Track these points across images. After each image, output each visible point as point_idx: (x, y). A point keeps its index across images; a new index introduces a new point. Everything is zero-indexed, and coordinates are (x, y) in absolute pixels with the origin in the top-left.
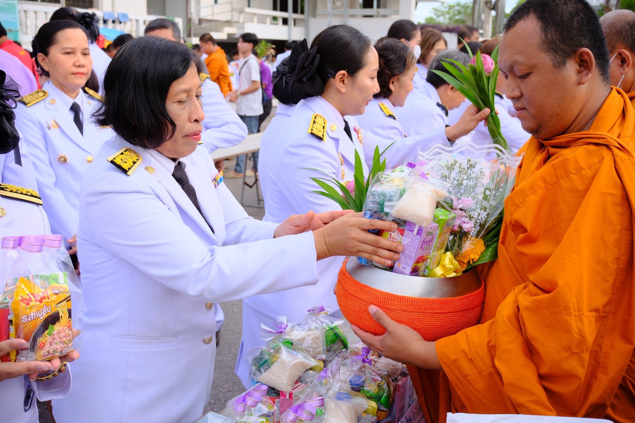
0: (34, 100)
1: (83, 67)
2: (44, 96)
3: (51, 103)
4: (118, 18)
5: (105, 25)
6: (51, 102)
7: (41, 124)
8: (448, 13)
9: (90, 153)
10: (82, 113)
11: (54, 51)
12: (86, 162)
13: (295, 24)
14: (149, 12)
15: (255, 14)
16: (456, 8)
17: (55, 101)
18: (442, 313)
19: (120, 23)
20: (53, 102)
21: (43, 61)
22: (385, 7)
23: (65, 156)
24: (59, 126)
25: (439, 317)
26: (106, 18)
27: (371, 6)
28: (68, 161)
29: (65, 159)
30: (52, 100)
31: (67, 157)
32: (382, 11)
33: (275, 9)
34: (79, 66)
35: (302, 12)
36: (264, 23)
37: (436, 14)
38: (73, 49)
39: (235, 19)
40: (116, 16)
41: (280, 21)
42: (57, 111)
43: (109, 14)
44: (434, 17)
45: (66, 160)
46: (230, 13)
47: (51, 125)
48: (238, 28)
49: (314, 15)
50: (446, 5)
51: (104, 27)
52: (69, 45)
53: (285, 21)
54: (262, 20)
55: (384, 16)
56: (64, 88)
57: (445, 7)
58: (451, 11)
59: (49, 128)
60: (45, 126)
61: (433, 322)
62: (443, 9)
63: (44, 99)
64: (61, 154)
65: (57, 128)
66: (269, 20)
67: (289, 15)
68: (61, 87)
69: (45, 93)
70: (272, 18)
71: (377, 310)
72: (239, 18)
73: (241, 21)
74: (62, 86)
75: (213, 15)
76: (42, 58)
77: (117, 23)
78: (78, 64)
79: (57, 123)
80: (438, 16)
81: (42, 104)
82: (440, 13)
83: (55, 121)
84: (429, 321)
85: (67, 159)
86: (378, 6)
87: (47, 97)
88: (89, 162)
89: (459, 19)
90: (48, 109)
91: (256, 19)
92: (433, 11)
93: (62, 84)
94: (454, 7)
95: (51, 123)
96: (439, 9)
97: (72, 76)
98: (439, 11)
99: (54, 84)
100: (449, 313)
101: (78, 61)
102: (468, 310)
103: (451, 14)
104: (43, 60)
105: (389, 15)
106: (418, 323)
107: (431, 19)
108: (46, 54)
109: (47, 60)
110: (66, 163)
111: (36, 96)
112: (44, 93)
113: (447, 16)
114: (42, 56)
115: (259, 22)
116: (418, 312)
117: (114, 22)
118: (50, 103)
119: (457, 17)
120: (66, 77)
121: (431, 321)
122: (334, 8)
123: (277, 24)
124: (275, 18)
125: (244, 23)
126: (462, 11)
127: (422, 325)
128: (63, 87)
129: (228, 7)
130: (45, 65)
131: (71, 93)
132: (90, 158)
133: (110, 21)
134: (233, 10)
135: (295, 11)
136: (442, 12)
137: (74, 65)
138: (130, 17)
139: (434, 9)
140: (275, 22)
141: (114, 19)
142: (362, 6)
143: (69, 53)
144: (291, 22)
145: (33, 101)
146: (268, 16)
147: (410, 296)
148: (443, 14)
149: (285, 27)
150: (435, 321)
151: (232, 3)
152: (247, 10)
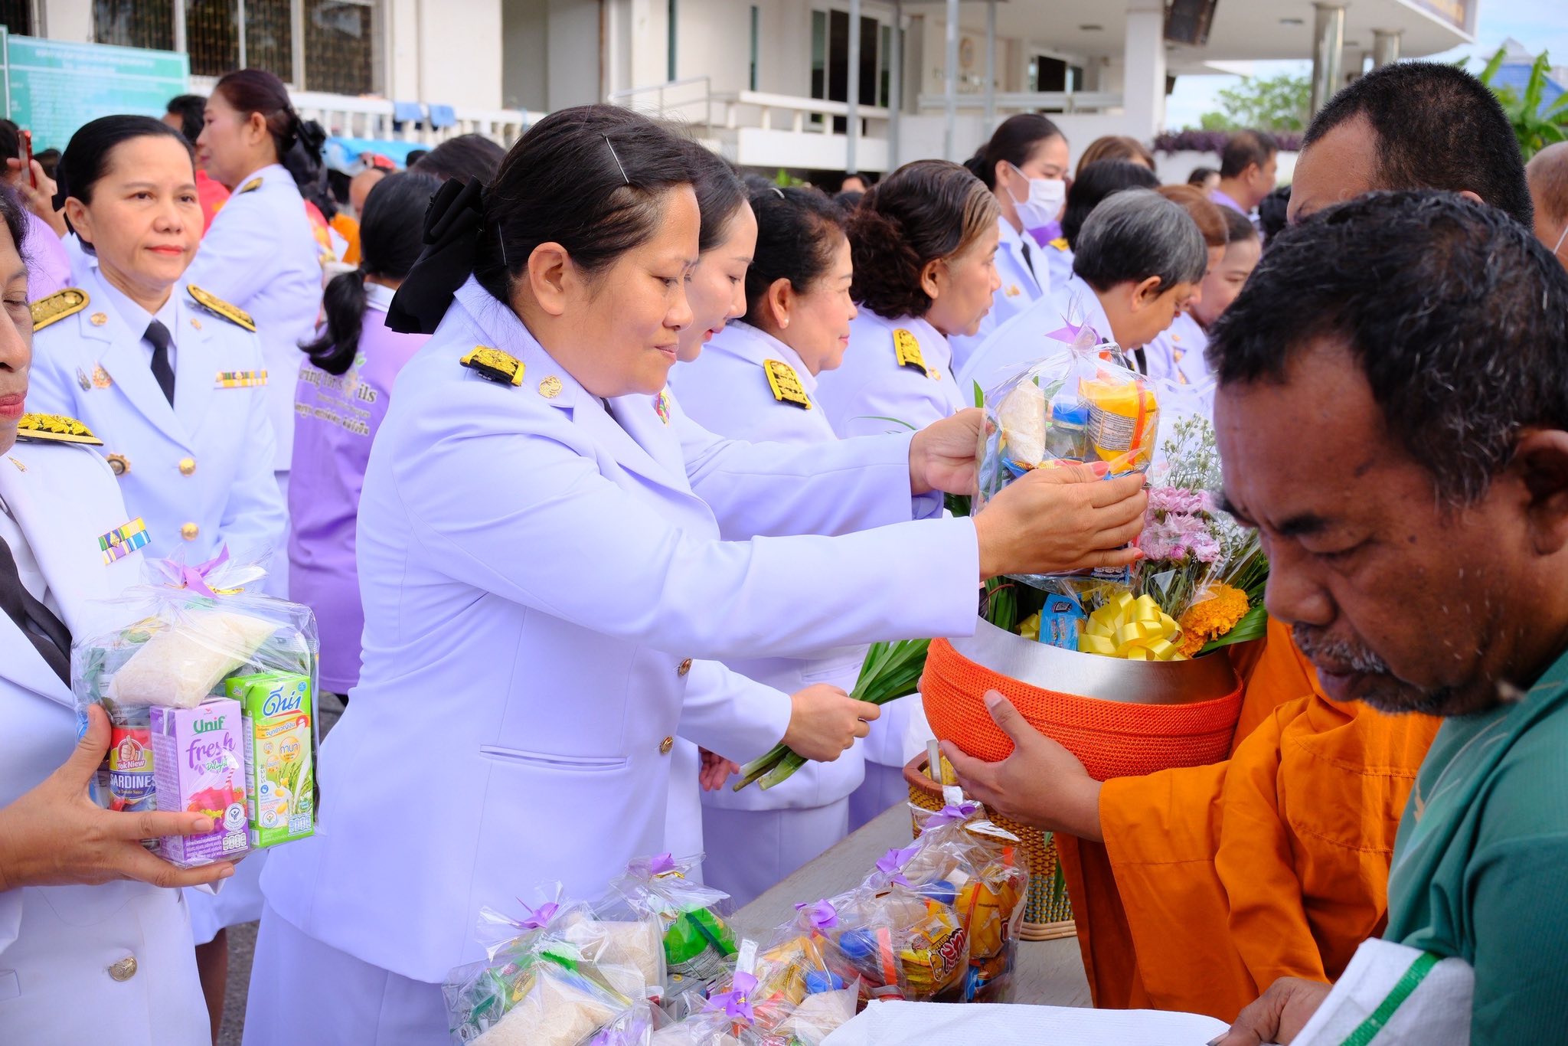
0: (52, 315)
1: (178, 231)
2: (77, 304)
3: (95, 323)
4: (429, 118)
5: (397, 134)
6: (95, 319)
7: (63, 375)
8: (1258, 102)
9: (188, 451)
10: (175, 348)
11: (106, 192)
12: (177, 472)
13: (864, 132)
14: (507, 105)
15: (765, 107)
16: (1278, 91)
17: (104, 316)
18: (1141, 736)
19: (435, 129)
20: (100, 321)
21: (79, 218)
22: (1094, 88)
23: (122, 457)
24: (111, 381)
25: (1133, 744)
26: (400, 118)
27: (1059, 87)
28: (129, 469)
29: (122, 464)
30: (98, 315)
31: (128, 459)
32: (1083, 99)
33: (817, 94)
34: (167, 230)
35: (885, 102)
36: (789, 128)
37: (1228, 107)
38: (153, 186)
39: (716, 119)
40: (425, 112)
41: (828, 124)
42: (110, 343)
43: (409, 108)
44: (1224, 112)
45: (124, 468)
46: (704, 105)
47: (90, 379)
48: (724, 143)
49: (914, 110)
50: (1253, 83)
51: (396, 139)
52: (144, 177)
53: (840, 125)
54: (783, 121)
55: (1092, 111)
56: (131, 286)
57: (1251, 89)
58: (1267, 98)
59: (85, 386)
60: (75, 380)
61: (1120, 752)
62: (1245, 94)
63: (78, 312)
64: (112, 453)
65: (107, 386)
66: (799, 123)
67: (851, 108)
68: (123, 283)
69: (82, 297)
70: (808, 118)
71: (1003, 701)
72: (726, 118)
73: (731, 124)
74: (125, 281)
75: (662, 108)
76: (77, 209)
77: (428, 130)
78: (164, 224)
79: (106, 374)
80: (1234, 111)
81: (71, 325)
82: (1238, 103)
83: (103, 370)
84: (1109, 751)
85: (127, 466)
86: (1077, 87)
87: (84, 308)
88: (187, 472)
89: (1286, 118)
90: (85, 337)
91: (767, 119)
92: (1221, 99)
93: (124, 276)
94: (1273, 86)
95: (91, 373)
96: (1235, 92)
97: (147, 256)
98: (1235, 98)
99: (104, 274)
100: (1154, 736)
101: (163, 218)
102: (1199, 735)
103: (1267, 105)
104: (80, 213)
105: (1105, 108)
106: (1087, 752)
107: (1217, 117)
108: (86, 199)
109: (87, 215)
110: (124, 475)
111: (57, 306)
112: (78, 297)
113: (1257, 111)
114: (76, 205)
115: (774, 126)
116: (1089, 729)
117: (419, 126)
118: (91, 323)
119: (1280, 114)
120: (131, 258)
121: (1115, 752)
122: (960, 92)
123: (820, 132)
124: (816, 118)
125: (737, 128)
126: (1293, 96)
127: (1095, 758)
128: (128, 283)
129: (699, 90)
130: (83, 226)
131: (149, 299)
132: (187, 463)
133: (411, 125)
134: (710, 97)
135: (866, 98)
136: (1243, 100)
137: (155, 229)
138: (459, 114)
139: (1222, 92)
140: (816, 126)
141: (419, 119)
142: (1036, 87)
143: (141, 196)
144: (855, 126)
145: (47, 318)
146: (797, 111)
147: (1073, 694)
148: (1245, 105)
149: (841, 140)
150: (1124, 752)
151: (708, 80)
152: (747, 96)
